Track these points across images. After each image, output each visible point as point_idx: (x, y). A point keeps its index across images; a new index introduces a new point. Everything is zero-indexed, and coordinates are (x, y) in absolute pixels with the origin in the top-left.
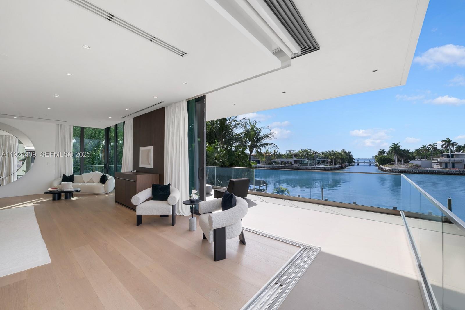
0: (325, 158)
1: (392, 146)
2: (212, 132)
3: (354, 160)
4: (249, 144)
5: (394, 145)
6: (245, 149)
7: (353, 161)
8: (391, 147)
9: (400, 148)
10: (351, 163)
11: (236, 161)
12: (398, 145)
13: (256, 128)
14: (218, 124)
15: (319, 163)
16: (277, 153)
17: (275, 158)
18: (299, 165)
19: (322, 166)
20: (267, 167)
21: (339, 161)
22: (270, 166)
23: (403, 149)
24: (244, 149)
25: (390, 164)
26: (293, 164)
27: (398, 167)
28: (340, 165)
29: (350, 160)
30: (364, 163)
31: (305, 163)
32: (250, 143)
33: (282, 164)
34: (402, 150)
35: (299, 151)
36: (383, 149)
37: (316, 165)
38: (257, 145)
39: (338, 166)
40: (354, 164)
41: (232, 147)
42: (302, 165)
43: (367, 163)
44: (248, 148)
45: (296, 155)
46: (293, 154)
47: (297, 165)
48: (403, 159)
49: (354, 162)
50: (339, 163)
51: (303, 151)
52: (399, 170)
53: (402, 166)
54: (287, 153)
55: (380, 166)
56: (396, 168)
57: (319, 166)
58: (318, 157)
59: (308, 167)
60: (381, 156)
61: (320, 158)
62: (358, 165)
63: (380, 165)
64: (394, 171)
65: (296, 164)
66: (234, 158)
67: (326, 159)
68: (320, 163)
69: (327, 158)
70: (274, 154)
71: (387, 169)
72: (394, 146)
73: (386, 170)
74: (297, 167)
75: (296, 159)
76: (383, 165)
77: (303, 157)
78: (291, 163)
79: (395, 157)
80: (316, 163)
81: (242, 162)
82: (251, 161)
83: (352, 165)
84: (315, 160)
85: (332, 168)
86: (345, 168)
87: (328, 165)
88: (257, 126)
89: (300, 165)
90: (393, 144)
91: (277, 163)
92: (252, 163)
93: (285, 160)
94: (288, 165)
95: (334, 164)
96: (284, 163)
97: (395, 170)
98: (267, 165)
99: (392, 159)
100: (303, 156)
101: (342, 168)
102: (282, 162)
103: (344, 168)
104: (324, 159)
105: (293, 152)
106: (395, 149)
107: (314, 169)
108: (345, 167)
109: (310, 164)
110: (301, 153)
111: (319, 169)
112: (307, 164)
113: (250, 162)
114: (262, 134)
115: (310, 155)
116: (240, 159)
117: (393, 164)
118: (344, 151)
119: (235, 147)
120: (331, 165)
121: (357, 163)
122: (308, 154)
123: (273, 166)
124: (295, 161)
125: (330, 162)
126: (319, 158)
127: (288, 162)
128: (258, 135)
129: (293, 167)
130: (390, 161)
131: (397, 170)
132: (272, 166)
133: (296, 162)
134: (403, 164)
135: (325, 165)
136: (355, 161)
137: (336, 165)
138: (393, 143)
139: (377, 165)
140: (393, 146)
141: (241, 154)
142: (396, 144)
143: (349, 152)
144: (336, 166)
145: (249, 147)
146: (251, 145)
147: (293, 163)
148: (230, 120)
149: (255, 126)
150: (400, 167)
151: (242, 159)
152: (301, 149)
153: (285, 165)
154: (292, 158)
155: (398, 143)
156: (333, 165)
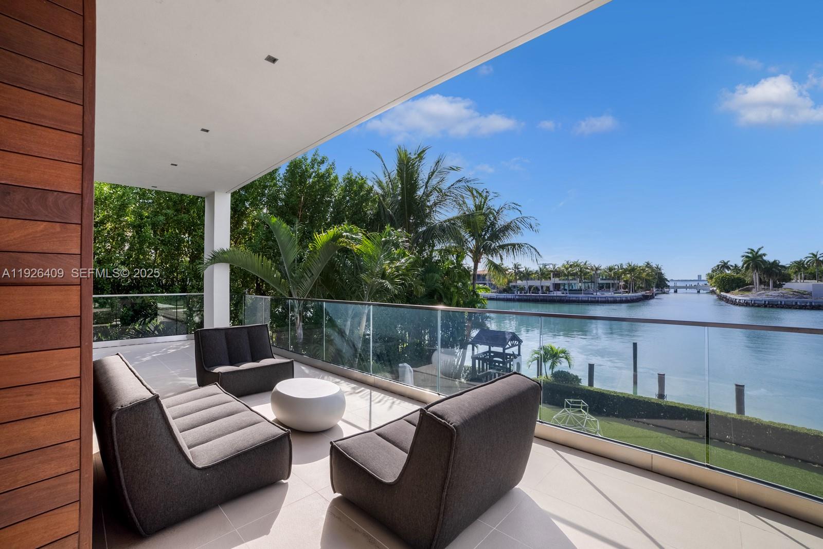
0: (613, 279)
1: (747, 254)
2: (382, 211)
3: (667, 282)
4: (472, 244)
5: (751, 253)
6: (463, 258)
7: (666, 284)
8: (747, 257)
9: (765, 258)
10: (662, 288)
11: (443, 284)
12: (760, 253)
13: (488, 209)
14: (399, 195)
15: (601, 287)
16: (520, 270)
17: (516, 278)
18: (563, 293)
19: (609, 294)
20: (501, 297)
21: (641, 285)
22: (508, 294)
23: (771, 260)
24: (460, 257)
25: (743, 290)
26: (552, 291)
27: (764, 296)
28: (643, 293)
29: (660, 282)
30: (686, 287)
31: (574, 288)
32: (474, 242)
33: (530, 291)
34: (769, 262)
35: (564, 266)
36: (726, 261)
37: (598, 293)
38: (493, 246)
39: (639, 294)
40: (668, 289)
41: (431, 252)
42: (569, 293)
43: (691, 287)
44: (469, 253)
45: (557, 274)
46: (551, 271)
47: (559, 294)
48: (772, 279)
49: (668, 287)
50: (642, 288)
51: (571, 266)
52: (765, 301)
53: (771, 294)
54: (540, 268)
55: (722, 293)
56: (759, 298)
57: (604, 294)
58: (601, 277)
59: (582, 296)
60: (723, 275)
61: (604, 278)
62: (676, 292)
63: (721, 291)
64: (754, 303)
65: (558, 290)
66: (437, 276)
67: (616, 282)
68: (603, 288)
69: (619, 278)
70: (515, 271)
71: (740, 300)
72: (753, 255)
73: (737, 301)
74: (561, 296)
75: (557, 280)
76: (728, 292)
77: (570, 278)
78: (548, 288)
79: (755, 276)
80: (598, 289)
81: (457, 287)
82: (477, 286)
83: (664, 293)
84: (594, 282)
85: (629, 298)
86: (653, 298)
87: (620, 293)
88: (490, 203)
89: (567, 294)
90: (749, 251)
91: (522, 289)
92: (479, 288)
93: (536, 283)
94: (542, 293)
95: (633, 291)
96: (534, 289)
97: (756, 302)
98: (500, 292)
99: (748, 280)
100: (572, 275)
101: (646, 298)
102: (530, 287)
103: (651, 299)
104: (612, 282)
105: (551, 266)
106: (755, 260)
107: (593, 299)
108: (651, 297)
109: (587, 291)
110: (567, 269)
111: (604, 299)
112: (579, 291)
113: (474, 287)
114: (501, 223)
115: (586, 274)
116: (450, 279)
117: (749, 290)
118: (648, 265)
119: (440, 251)
120: (627, 292)
121: (673, 288)
122: (581, 271)
123: (513, 294)
124: (556, 284)
125: (625, 287)
126: (602, 279)
127: (542, 287)
128: (493, 224)
129: (552, 296)
130: (741, 284)
131: (762, 301)
132: (511, 295)
133: (557, 287)
134: (772, 290)
135: (615, 293)
136: (669, 284)
137: (636, 292)
138: (749, 249)
139: (713, 292)
140: (750, 255)
141: (455, 267)
142: (756, 250)
143: (657, 268)
144: (637, 294)
145: (471, 251)
146: (478, 248)
147: (551, 289)
148: (426, 187)
149: (484, 203)
150: (767, 295)
151: (456, 279)
152: (568, 262)
153: (535, 293)
154: (550, 278)
155: (760, 249)
156: (630, 292)
